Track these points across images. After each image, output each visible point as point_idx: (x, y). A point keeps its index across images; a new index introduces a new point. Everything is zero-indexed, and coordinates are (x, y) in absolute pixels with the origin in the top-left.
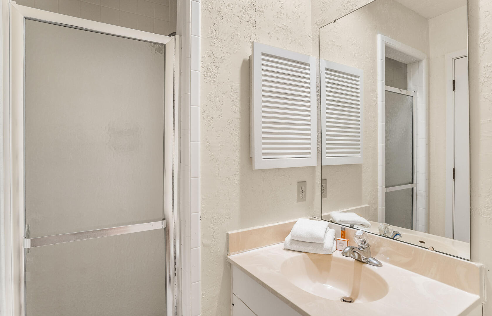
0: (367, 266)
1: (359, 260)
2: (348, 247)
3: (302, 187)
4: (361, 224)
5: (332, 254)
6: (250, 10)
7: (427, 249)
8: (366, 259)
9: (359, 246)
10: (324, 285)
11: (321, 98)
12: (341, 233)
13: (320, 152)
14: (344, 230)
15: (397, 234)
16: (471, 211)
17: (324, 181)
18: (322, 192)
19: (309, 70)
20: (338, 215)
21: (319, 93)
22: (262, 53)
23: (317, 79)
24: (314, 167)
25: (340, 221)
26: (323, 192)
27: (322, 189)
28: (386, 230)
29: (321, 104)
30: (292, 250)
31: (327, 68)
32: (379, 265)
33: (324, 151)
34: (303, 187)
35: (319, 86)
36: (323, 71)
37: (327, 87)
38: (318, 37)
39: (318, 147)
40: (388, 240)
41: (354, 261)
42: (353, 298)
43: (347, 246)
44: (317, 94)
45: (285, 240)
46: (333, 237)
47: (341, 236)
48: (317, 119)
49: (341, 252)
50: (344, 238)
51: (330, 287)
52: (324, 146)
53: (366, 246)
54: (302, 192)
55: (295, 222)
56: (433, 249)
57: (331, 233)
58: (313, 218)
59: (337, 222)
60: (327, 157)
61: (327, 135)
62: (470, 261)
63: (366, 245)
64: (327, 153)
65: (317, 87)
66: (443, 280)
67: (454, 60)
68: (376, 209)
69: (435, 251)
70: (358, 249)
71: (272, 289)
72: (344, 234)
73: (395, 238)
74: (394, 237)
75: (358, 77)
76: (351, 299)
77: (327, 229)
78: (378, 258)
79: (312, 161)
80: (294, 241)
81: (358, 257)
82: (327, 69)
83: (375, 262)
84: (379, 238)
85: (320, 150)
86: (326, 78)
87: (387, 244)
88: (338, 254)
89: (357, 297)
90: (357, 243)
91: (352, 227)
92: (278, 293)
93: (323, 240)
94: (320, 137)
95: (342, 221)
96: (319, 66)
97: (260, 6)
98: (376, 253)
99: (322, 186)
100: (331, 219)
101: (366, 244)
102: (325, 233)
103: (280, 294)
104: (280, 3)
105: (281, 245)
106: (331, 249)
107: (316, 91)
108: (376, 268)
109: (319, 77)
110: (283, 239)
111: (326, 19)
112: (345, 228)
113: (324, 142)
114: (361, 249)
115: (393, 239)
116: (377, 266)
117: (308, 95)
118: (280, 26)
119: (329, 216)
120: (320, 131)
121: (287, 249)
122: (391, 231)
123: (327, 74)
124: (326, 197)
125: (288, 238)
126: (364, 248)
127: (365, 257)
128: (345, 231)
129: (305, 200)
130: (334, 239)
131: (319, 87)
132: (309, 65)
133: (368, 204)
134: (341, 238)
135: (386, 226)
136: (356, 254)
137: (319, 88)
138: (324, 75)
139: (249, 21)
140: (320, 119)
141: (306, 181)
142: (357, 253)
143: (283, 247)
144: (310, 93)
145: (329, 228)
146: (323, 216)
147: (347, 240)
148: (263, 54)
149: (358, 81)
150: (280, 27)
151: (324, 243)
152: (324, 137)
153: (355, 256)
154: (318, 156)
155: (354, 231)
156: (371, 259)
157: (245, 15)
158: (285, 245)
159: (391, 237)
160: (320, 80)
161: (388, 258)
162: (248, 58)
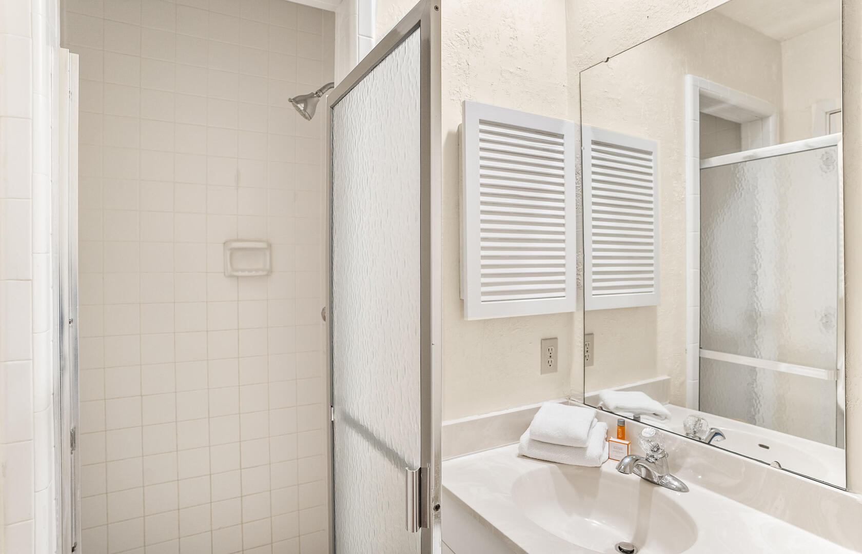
0: (662, 490)
1: (649, 479)
2: (628, 456)
3: (549, 347)
4: (654, 414)
5: (600, 467)
6: (459, 46)
7: (769, 465)
8: (661, 477)
9: (647, 454)
10: (586, 519)
11: (582, 193)
12: (618, 430)
13: (581, 287)
14: (622, 425)
15: (717, 434)
16: (847, 402)
17: (588, 337)
18: (585, 356)
19: (562, 144)
20: (612, 397)
21: (581, 185)
22: (480, 120)
23: (576, 159)
24: (571, 314)
25: (617, 408)
26: (587, 356)
27: (586, 350)
28: (697, 426)
29: (583, 204)
30: (533, 458)
31: (594, 141)
32: (683, 489)
33: (589, 284)
34: (552, 347)
35: (580, 172)
36: (588, 146)
37: (594, 173)
38: (579, 86)
39: (578, 279)
40: (699, 446)
41: (639, 480)
42: (637, 544)
43: (626, 455)
44: (577, 187)
45: (519, 440)
46: (604, 435)
47: (618, 435)
48: (577, 229)
49: (617, 463)
50: (623, 438)
51: (597, 524)
52: (589, 277)
53: (661, 456)
54: (550, 357)
55: (538, 409)
56: (780, 466)
57: (601, 428)
58: (570, 401)
59: (611, 408)
60: (594, 296)
61: (595, 257)
62: (845, 491)
63: (661, 453)
64: (595, 288)
65: (577, 173)
66: (798, 521)
67: (828, 115)
68: (683, 384)
69: (783, 469)
70: (646, 460)
71: (494, 527)
72: (622, 431)
73: (711, 443)
74: (710, 441)
75: (650, 153)
76: (633, 547)
77: (592, 422)
78: (682, 477)
79: (567, 303)
80: (536, 442)
81: (647, 473)
82: (594, 143)
83: (676, 483)
84: (684, 441)
85: (582, 284)
86: (593, 158)
87: (697, 453)
88: (610, 467)
89: (643, 543)
90: (644, 449)
91: (636, 419)
92: (506, 536)
93: (585, 442)
94: (582, 262)
95: (621, 408)
96: (580, 138)
97: (476, 37)
98: (677, 468)
99: (585, 345)
100: (600, 405)
101: (660, 451)
102: (589, 430)
103: (508, 538)
104: (511, 30)
105: (513, 449)
106: (599, 459)
107: (574, 181)
108: (678, 493)
109: (579, 156)
110: (516, 438)
111: (592, 56)
112: (624, 421)
113: (589, 269)
114: (652, 460)
115: (708, 444)
116: (679, 490)
117: (561, 189)
118: (512, 70)
119: (597, 398)
120: (581, 250)
121: (524, 456)
122: (705, 429)
123: (593, 150)
124: (592, 364)
125: (525, 437)
126: (656, 460)
127: (657, 475)
128: (624, 426)
129: (556, 370)
130: (606, 439)
131: (580, 174)
132: (562, 137)
133: (669, 375)
134: (618, 438)
135: (697, 420)
136: (643, 470)
137: (580, 176)
138: (588, 153)
139: (458, 65)
140: (582, 229)
141: (556, 338)
142: (645, 467)
143: (517, 452)
144: (563, 186)
145: (596, 420)
146: (588, 397)
147: (627, 443)
148: (482, 122)
149: (650, 160)
150: (511, 73)
151: (587, 448)
152: (589, 261)
153: (641, 471)
154: (578, 294)
155: (640, 426)
156: (669, 478)
157: (450, 54)
158: (520, 448)
159: (706, 439)
160: (582, 162)
161: (700, 477)
162: (456, 130)
